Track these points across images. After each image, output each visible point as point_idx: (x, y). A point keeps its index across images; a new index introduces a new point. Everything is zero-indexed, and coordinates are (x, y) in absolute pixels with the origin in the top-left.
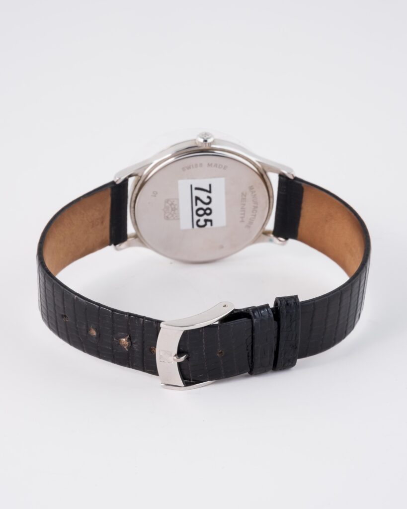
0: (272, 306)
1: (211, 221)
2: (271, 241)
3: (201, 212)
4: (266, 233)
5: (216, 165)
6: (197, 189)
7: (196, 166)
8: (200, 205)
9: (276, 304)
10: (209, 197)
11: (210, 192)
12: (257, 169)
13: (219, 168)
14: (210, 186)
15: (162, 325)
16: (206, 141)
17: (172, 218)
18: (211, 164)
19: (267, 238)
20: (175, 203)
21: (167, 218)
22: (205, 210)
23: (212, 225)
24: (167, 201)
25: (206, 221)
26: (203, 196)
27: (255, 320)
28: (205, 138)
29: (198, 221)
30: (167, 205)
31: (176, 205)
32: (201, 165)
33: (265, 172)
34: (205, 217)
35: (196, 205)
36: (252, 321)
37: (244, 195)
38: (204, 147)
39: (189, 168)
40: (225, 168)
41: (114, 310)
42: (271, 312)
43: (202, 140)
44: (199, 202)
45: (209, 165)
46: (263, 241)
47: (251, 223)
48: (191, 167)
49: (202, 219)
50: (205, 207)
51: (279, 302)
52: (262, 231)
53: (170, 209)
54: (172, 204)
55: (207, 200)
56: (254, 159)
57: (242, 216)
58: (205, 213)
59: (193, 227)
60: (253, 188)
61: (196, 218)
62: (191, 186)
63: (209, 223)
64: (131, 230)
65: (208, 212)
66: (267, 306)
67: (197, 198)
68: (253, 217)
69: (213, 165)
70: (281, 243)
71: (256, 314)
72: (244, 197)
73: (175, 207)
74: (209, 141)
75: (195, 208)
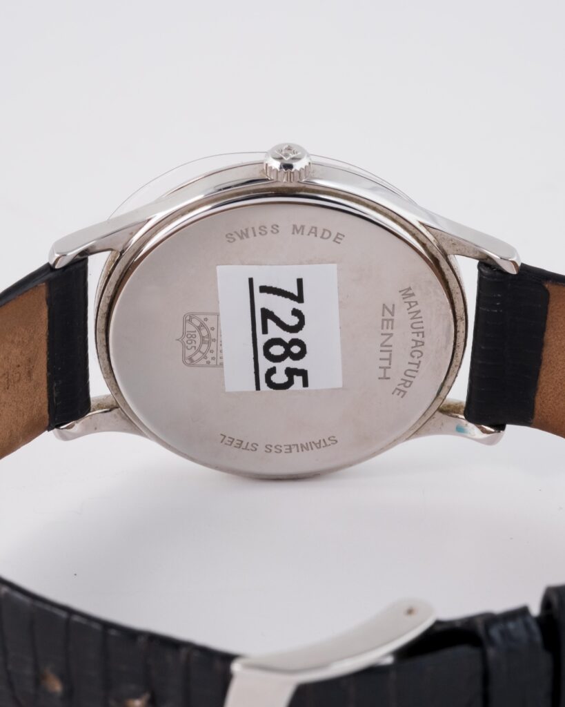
0: (535, 610)
1: (303, 373)
2: (460, 430)
3: (277, 350)
4: (448, 410)
5: (314, 231)
6: (264, 289)
7: (263, 229)
8: (275, 331)
9: (547, 604)
10: (296, 313)
11: (300, 299)
12: (424, 245)
13: (322, 237)
14: (300, 282)
15: (236, 667)
16: (288, 167)
17: (204, 362)
18: (303, 227)
19: (450, 422)
20: (209, 324)
21: (191, 362)
22: (287, 346)
23: (305, 384)
24: (189, 318)
25: (290, 372)
26: (283, 308)
27: (491, 652)
28: (287, 160)
29: (272, 371)
30: (190, 328)
31: (212, 329)
32: (275, 229)
33: (445, 255)
34: (289, 363)
35: (265, 331)
36: (484, 656)
37: (388, 310)
38: (283, 182)
39: (244, 235)
40: (338, 238)
41: (107, 626)
42: (535, 628)
43: (276, 165)
44: (270, 323)
45: (297, 230)
46: (439, 431)
47: (407, 382)
48: (251, 233)
49: (281, 367)
50: (287, 337)
51: (555, 600)
52: (438, 404)
53: (198, 339)
54: (202, 325)
55: (293, 321)
56: (413, 219)
57: (386, 364)
58: (288, 353)
59: (258, 388)
60: (413, 295)
61: (265, 364)
62: (251, 281)
63: (298, 380)
64: (98, 387)
65: (296, 349)
66: (524, 611)
67: (267, 314)
68: (413, 367)
69: (306, 231)
70: (485, 436)
71: (495, 632)
72: (388, 316)
73: (209, 335)
74: (298, 166)
75: (262, 339)
